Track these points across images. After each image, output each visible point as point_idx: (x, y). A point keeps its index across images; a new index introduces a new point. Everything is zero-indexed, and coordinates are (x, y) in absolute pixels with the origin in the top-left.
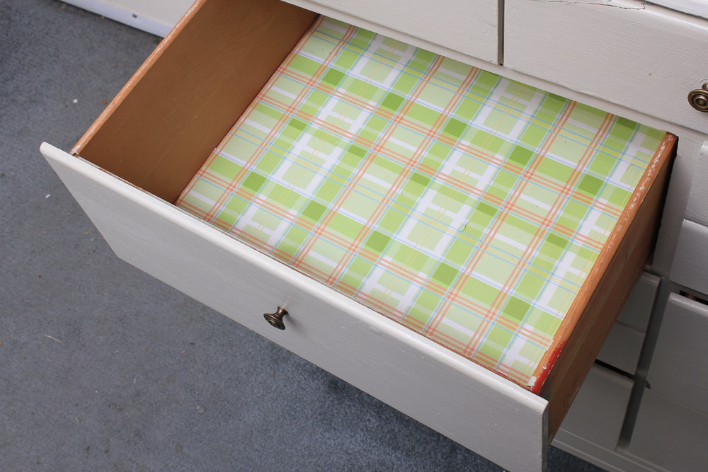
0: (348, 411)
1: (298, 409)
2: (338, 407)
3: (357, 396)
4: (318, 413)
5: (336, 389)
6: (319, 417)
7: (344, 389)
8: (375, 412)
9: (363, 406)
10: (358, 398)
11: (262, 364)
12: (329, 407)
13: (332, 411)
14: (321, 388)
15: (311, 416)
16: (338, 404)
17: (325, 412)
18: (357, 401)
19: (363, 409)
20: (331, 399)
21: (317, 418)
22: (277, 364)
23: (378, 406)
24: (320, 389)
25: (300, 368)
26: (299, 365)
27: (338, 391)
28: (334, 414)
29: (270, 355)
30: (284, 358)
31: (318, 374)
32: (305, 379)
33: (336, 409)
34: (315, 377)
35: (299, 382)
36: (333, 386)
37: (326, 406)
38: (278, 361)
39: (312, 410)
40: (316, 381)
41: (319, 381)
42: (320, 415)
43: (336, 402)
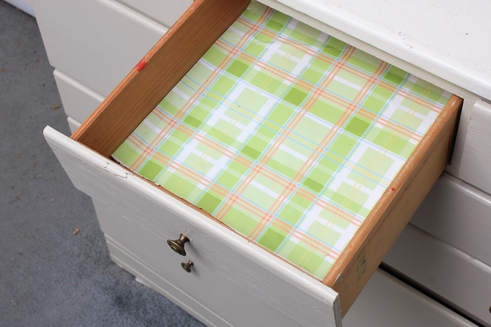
0: (125, 321)
1: (88, 314)
2: (118, 317)
3: (135, 311)
4: (102, 319)
5: (120, 303)
6: (102, 323)
7: (126, 305)
8: (145, 325)
9: (137, 319)
10: (135, 313)
11: (69, 277)
12: (111, 316)
13: (113, 319)
14: (109, 301)
15: (96, 321)
16: (119, 315)
17: (107, 320)
18: (133, 315)
19: (137, 322)
20: (114, 310)
21: (100, 323)
22: (81, 278)
23: (149, 321)
24: (107, 301)
25: (97, 284)
26: (97, 282)
27: (122, 305)
28: (113, 322)
29: (78, 271)
30: (87, 275)
31: (110, 290)
32: (99, 293)
33: (116, 318)
34: (107, 292)
35: (94, 294)
36: (118, 301)
37: (110, 315)
38: (82, 276)
39: (98, 316)
40: (107, 296)
41: (109, 296)
42: (103, 321)
43: (118, 313)
